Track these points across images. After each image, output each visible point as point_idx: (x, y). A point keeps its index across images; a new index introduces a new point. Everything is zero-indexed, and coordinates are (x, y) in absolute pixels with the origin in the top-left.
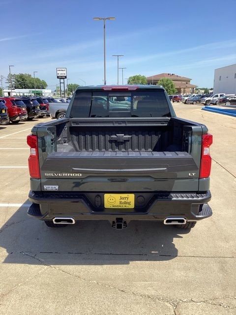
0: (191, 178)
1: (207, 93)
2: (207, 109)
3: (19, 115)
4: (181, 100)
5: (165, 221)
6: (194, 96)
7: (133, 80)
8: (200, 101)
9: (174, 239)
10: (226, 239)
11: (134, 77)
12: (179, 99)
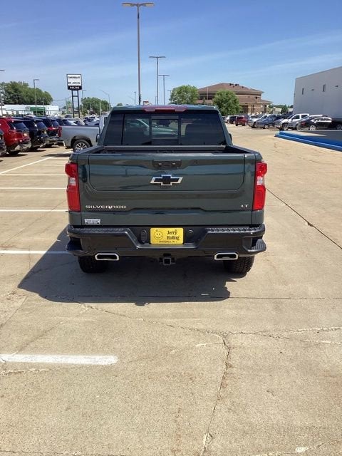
0: (243, 210)
1: (285, 113)
2: (282, 136)
3: (19, 143)
4: (247, 122)
5: (216, 256)
6: (266, 117)
7: (179, 93)
8: (274, 125)
9: (227, 283)
10: (285, 283)
11: (181, 88)
12: (245, 121)
